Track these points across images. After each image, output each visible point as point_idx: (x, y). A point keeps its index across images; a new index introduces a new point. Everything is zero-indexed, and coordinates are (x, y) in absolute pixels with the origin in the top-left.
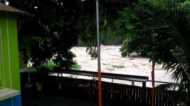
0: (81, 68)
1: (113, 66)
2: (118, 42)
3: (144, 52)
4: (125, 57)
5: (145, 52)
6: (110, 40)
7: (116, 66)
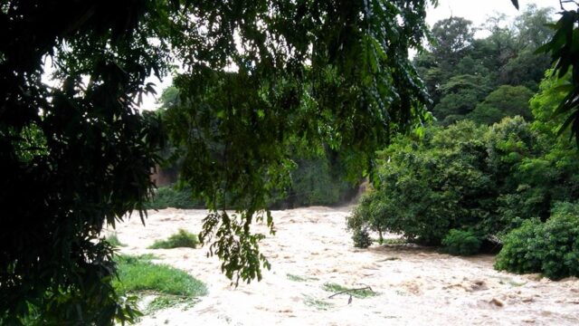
0: (203, 295)
1: (329, 287)
2: (338, 196)
3: (431, 234)
4: (366, 247)
5: (435, 234)
6: (312, 189)
7: (339, 289)
